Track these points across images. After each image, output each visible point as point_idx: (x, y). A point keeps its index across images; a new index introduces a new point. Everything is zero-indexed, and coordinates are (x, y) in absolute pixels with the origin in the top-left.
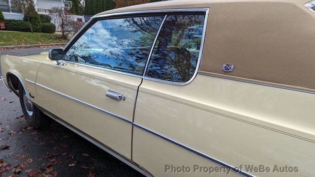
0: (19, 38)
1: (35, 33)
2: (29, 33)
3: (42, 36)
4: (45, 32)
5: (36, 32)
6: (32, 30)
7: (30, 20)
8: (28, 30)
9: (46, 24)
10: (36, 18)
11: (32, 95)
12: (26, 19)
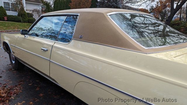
0: (14, 26)
1: (23, 23)
2: (20, 23)
3: (27, 25)
4: (29, 23)
5: (25, 23)
6: (22, 21)
7: (21, 16)
8: (20, 21)
9: (31, 18)
10: (24, 15)
11: (14, 52)
12: (19, 15)
